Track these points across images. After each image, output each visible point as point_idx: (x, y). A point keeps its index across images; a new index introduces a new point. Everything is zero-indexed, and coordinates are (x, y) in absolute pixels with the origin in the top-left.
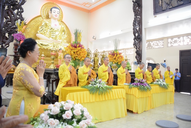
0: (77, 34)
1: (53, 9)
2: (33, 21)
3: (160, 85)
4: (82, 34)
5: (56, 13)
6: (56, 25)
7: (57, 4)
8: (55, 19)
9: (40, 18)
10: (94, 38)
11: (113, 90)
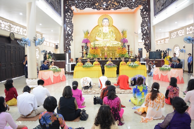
0: (123, 33)
1: (104, 20)
2: (94, 30)
3: (129, 66)
4: (127, 32)
5: (106, 22)
6: (106, 30)
7: (108, 15)
8: (106, 26)
9: (98, 27)
10: (136, 33)
11: (94, 67)
